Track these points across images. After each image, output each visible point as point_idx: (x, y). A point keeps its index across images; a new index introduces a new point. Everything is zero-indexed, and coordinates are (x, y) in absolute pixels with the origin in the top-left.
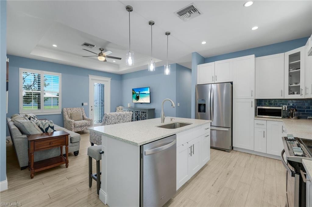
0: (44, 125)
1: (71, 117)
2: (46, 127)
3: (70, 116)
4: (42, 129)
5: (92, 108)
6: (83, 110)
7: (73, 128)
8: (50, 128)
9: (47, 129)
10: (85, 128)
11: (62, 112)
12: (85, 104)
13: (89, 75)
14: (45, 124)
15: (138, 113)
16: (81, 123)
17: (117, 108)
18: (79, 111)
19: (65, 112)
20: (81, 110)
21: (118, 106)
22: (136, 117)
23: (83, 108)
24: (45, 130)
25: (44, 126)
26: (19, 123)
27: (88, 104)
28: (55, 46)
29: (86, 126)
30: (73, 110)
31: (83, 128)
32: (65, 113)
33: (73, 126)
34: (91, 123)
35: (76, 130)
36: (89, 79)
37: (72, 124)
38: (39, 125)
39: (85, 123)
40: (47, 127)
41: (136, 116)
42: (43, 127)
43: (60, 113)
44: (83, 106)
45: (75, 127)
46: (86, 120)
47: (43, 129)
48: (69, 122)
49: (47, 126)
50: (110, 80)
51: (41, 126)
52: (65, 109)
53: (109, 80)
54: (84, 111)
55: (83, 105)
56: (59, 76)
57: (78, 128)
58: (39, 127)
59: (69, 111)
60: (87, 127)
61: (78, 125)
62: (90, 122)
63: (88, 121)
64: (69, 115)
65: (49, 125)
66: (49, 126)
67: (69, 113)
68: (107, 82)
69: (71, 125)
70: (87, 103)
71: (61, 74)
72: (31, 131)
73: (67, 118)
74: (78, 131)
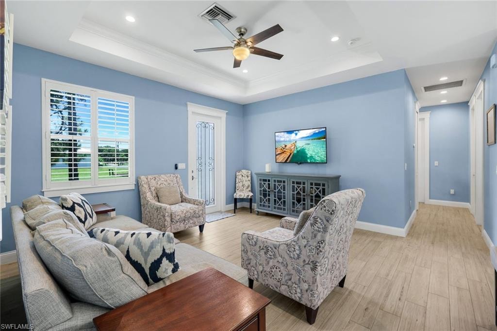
0: (146, 249)
1: (158, 198)
2: (152, 258)
3: (154, 194)
4: (140, 265)
5: (193, 174)
6: (178, 179)
7: (169, 225)
8: (164, 259)
9: (156, 264)
10: (191, 222)
11: (138, 185)
12: (180, 166)
13: (188, 103)
14: (152, 247)
15: (302, 186)
16: (185, 212)
17: (237, 174)
18: (172, 181)
19: (145, 186)
20: (175, 178)
21: (239, 171)
22: (293, 194)
23: (179, 176)
24: (150, 269)
25: (146, 255)
26: (57, 255)
27: (187, 166)
28: (130, 19)
29: (193, 217)
30: (160, 179)
31: (189, 222)
32: (145, 188)
33: (168, 219)
34: (203, 210)
35: (175, 229)
36: (187, 111)
37: (167, 214)
38: (128, 251)
39: (192, 211)
40: (156, 259)
41: (293, 191)
42: (140, 259)
43: (133, 187)
44: (177, 170)
45: (172, 221)
46: (189, 203)
47: (143, 265)
48: (158, 209)
49: (156, 254)
50: (225, 115)
51: (136, 255)
52: (143, 178)
53: (222, 114)
54: (181, 183)
55: (176, 168)
56: (129, 101)
57: (178, 224)
58: (128, 256)
59: (153, 183)
60: (195, 219)
61: (179, 217)
62: (201, 208)
63: (197, 206)
64: (154, 192)
65: (164, 250)
66: (164, 254)
67: (153, 188)
68: (219, 120)
69: (164, 216)
70: (184, 164)
71: (134, 97)
72: (111, 294)
73: (150, 197)
74: (179, 231)
